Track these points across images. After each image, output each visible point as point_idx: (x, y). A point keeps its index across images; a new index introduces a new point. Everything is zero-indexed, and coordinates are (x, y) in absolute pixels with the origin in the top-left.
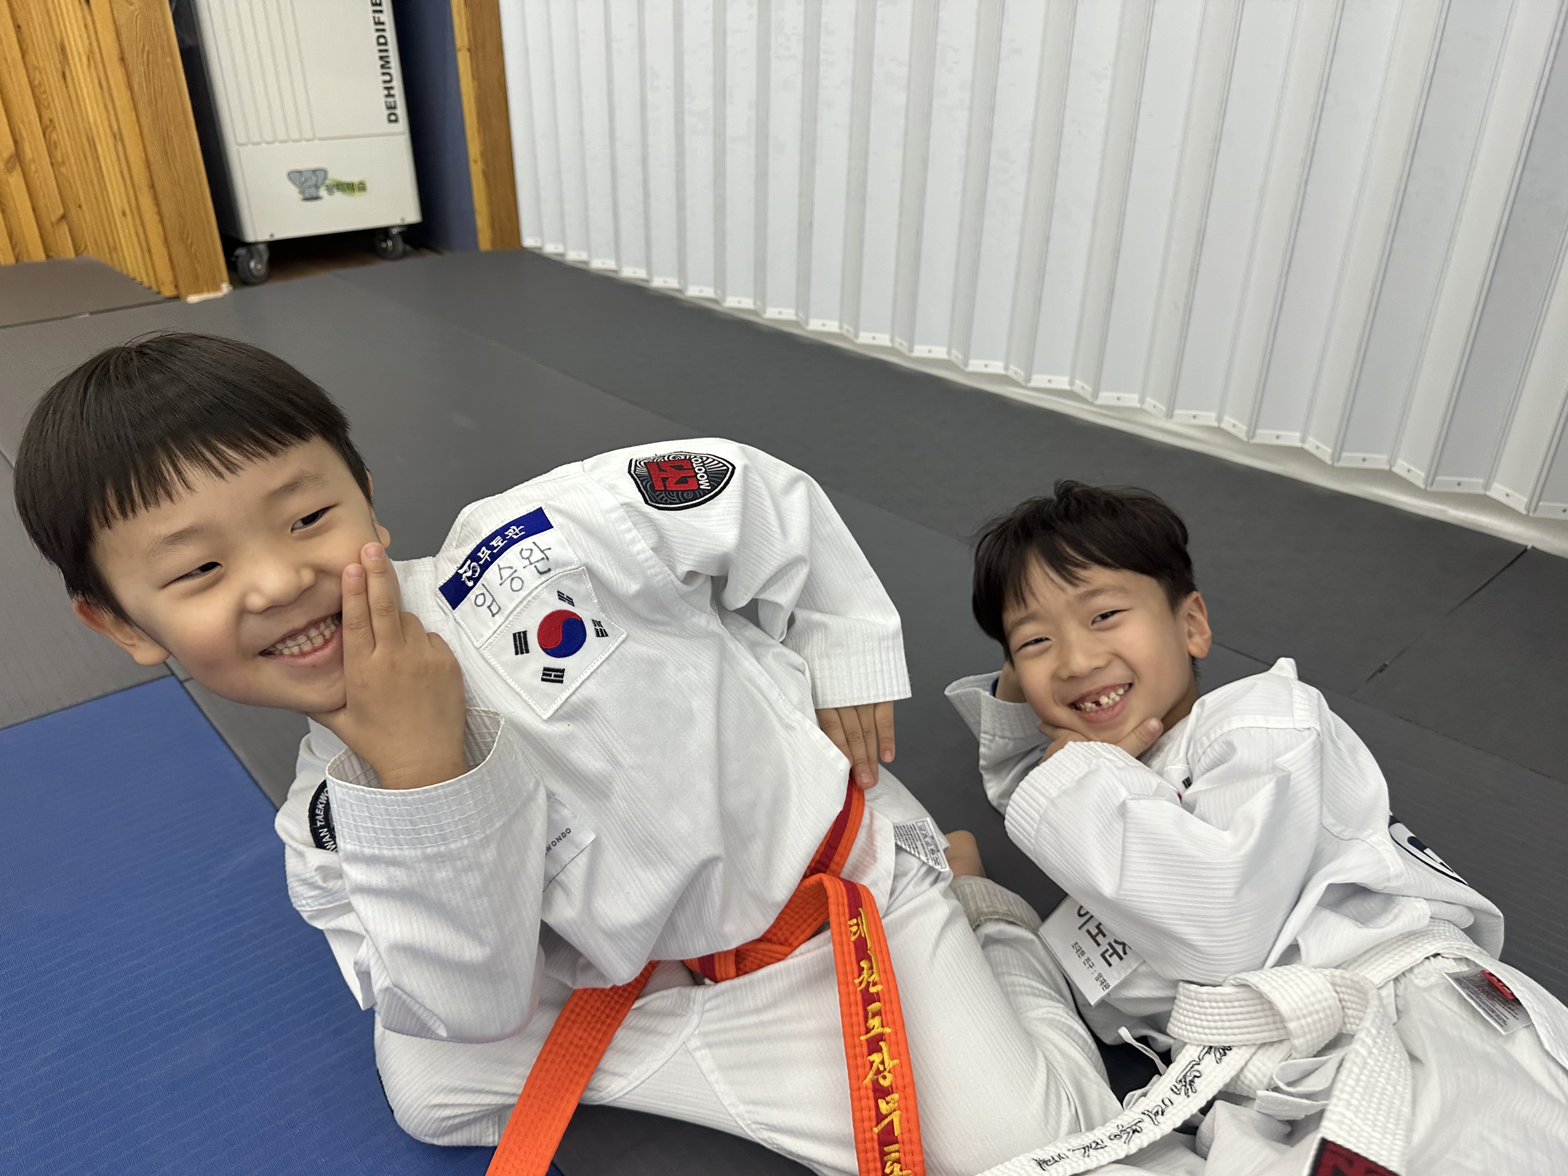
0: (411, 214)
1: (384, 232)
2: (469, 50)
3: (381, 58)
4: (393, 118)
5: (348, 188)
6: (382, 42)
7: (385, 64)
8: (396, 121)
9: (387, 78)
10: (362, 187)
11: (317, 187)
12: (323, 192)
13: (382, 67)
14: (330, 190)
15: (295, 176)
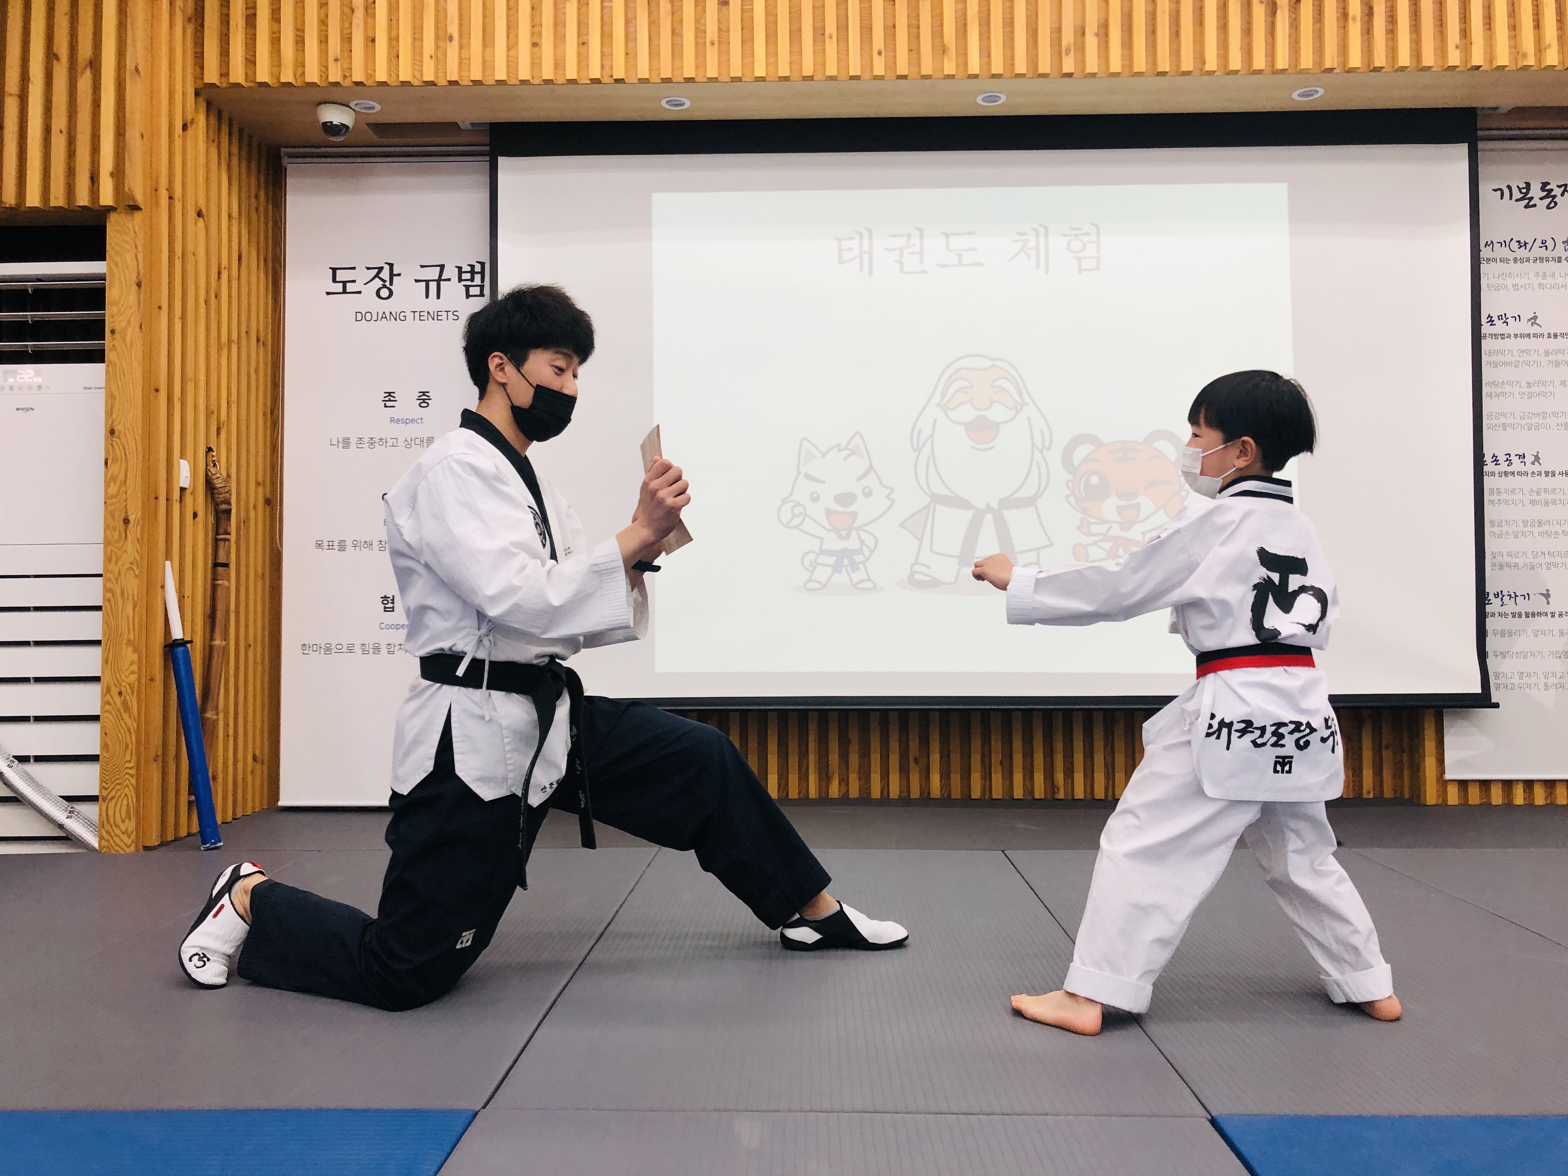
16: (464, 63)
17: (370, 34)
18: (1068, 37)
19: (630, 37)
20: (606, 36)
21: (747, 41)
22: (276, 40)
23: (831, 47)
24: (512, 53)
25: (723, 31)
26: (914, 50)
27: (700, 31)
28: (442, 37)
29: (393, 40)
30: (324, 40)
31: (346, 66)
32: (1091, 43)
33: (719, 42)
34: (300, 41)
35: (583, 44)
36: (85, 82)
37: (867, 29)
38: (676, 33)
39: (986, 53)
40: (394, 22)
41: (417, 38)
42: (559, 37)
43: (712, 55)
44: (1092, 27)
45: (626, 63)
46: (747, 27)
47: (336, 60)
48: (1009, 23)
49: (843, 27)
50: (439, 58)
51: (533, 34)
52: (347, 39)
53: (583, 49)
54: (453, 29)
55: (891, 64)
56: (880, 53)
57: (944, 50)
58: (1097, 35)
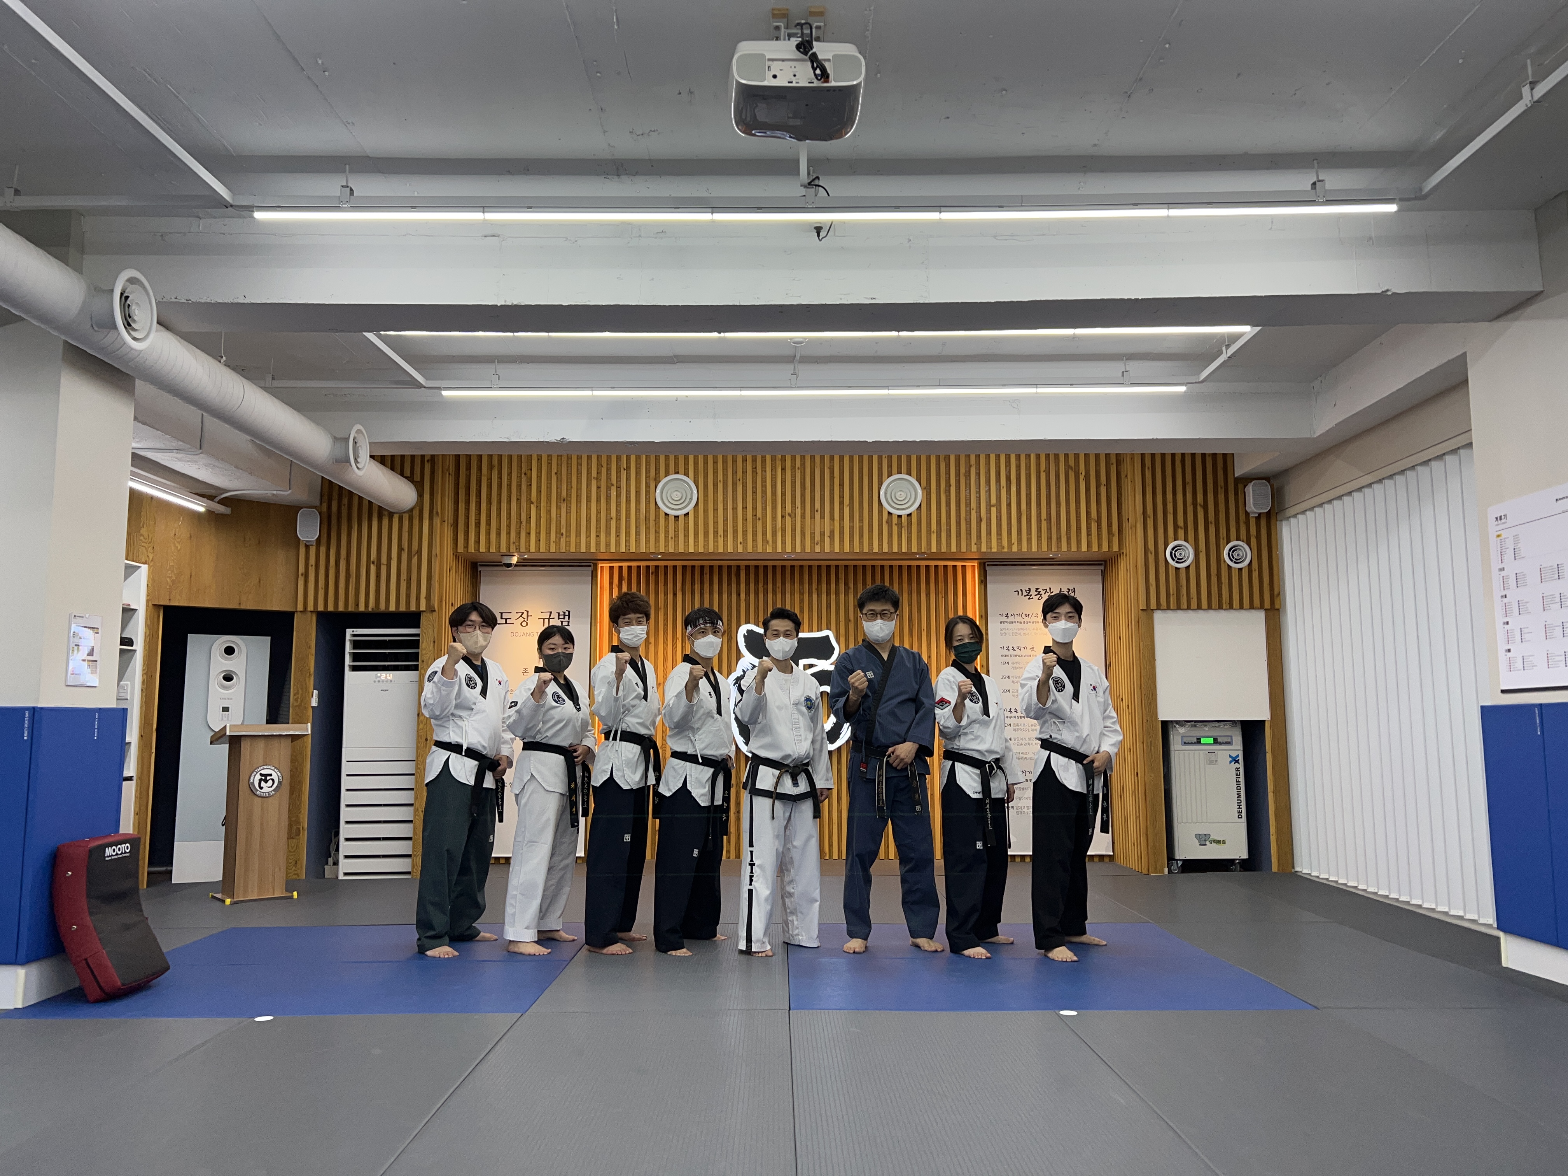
0: (1245, 855)
1: (1232, 861)
2: (1273, 792)
3: (1238, 794)
4: (1240, 816)
5: (1218, 842)
6: (1238, 788)
7: (1239, 796)
8: (1241, 818)
9: (1240, 801)
10: (1224, 842)
11: (1206, 841)
12: (1208, 843)
13: (1238, 797)
14: (1211, 843)
15: (1198, 836)
16: (568, 544)
17: (528, 531)
18: (817, 538)
19: (638, 534)
20: (628, 534)
21: (686, 536)
22: (488, 533)
23: (721, 541)
24: (588, 539)
25: (676, 531)
26: (754, 540)
27: (667, 532)
28: (559, 534)
29: (538, 534)
30: (509, 533)
31: (517, 544)
32: (827, 540)
33: (675, 536)
34: (499, 534)
35: (618, 536)
36: (415, 560)
37: (735, 532)
38: (657, 532)
39: (784, 543)
40: (538, 526)
41: (548, 533)
42: (608, 533)
43: (671, 543)
44: (827, 533)
45: (636, 544)
46: (686, 530)
47: (514, 543)
48: (793, 530)
49: (725, 531)
50: (557, 542)
51: (597, 532)
52: (519, 534)
53: (618, 538)
54: (563, 531)
55: (745, 548)
56: (741, 543)
57: (768, 542)
58: (829, 537)
